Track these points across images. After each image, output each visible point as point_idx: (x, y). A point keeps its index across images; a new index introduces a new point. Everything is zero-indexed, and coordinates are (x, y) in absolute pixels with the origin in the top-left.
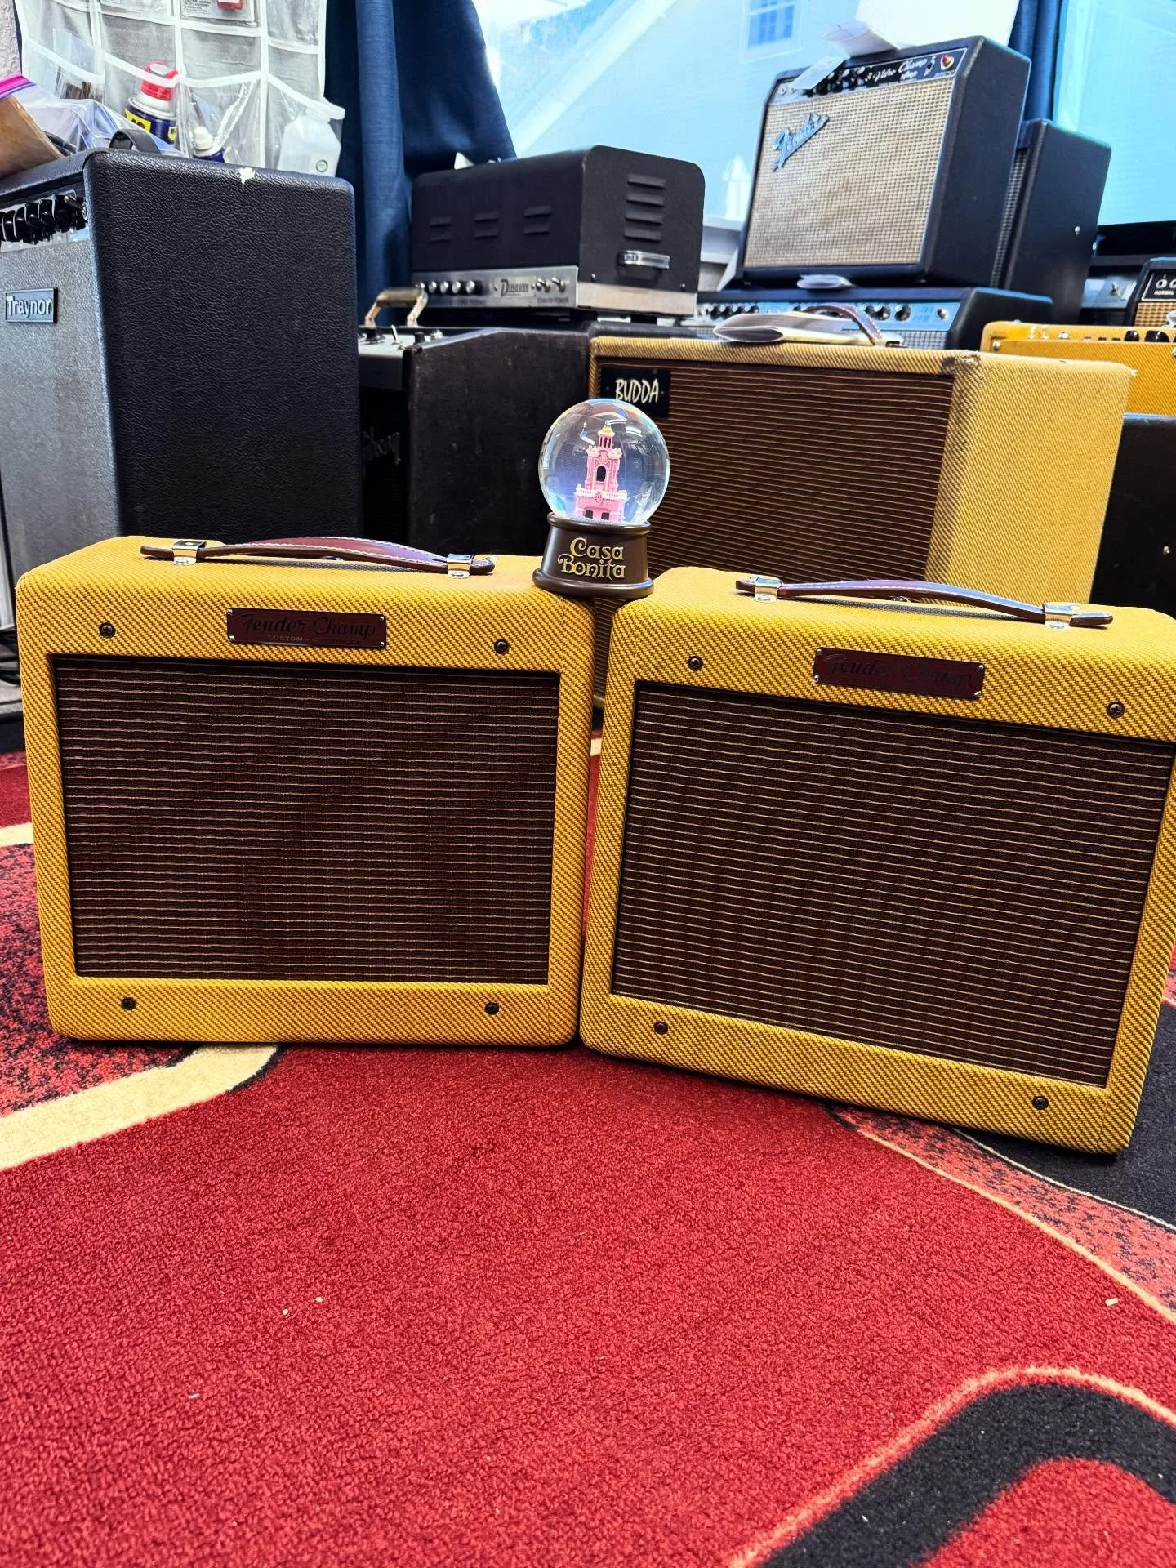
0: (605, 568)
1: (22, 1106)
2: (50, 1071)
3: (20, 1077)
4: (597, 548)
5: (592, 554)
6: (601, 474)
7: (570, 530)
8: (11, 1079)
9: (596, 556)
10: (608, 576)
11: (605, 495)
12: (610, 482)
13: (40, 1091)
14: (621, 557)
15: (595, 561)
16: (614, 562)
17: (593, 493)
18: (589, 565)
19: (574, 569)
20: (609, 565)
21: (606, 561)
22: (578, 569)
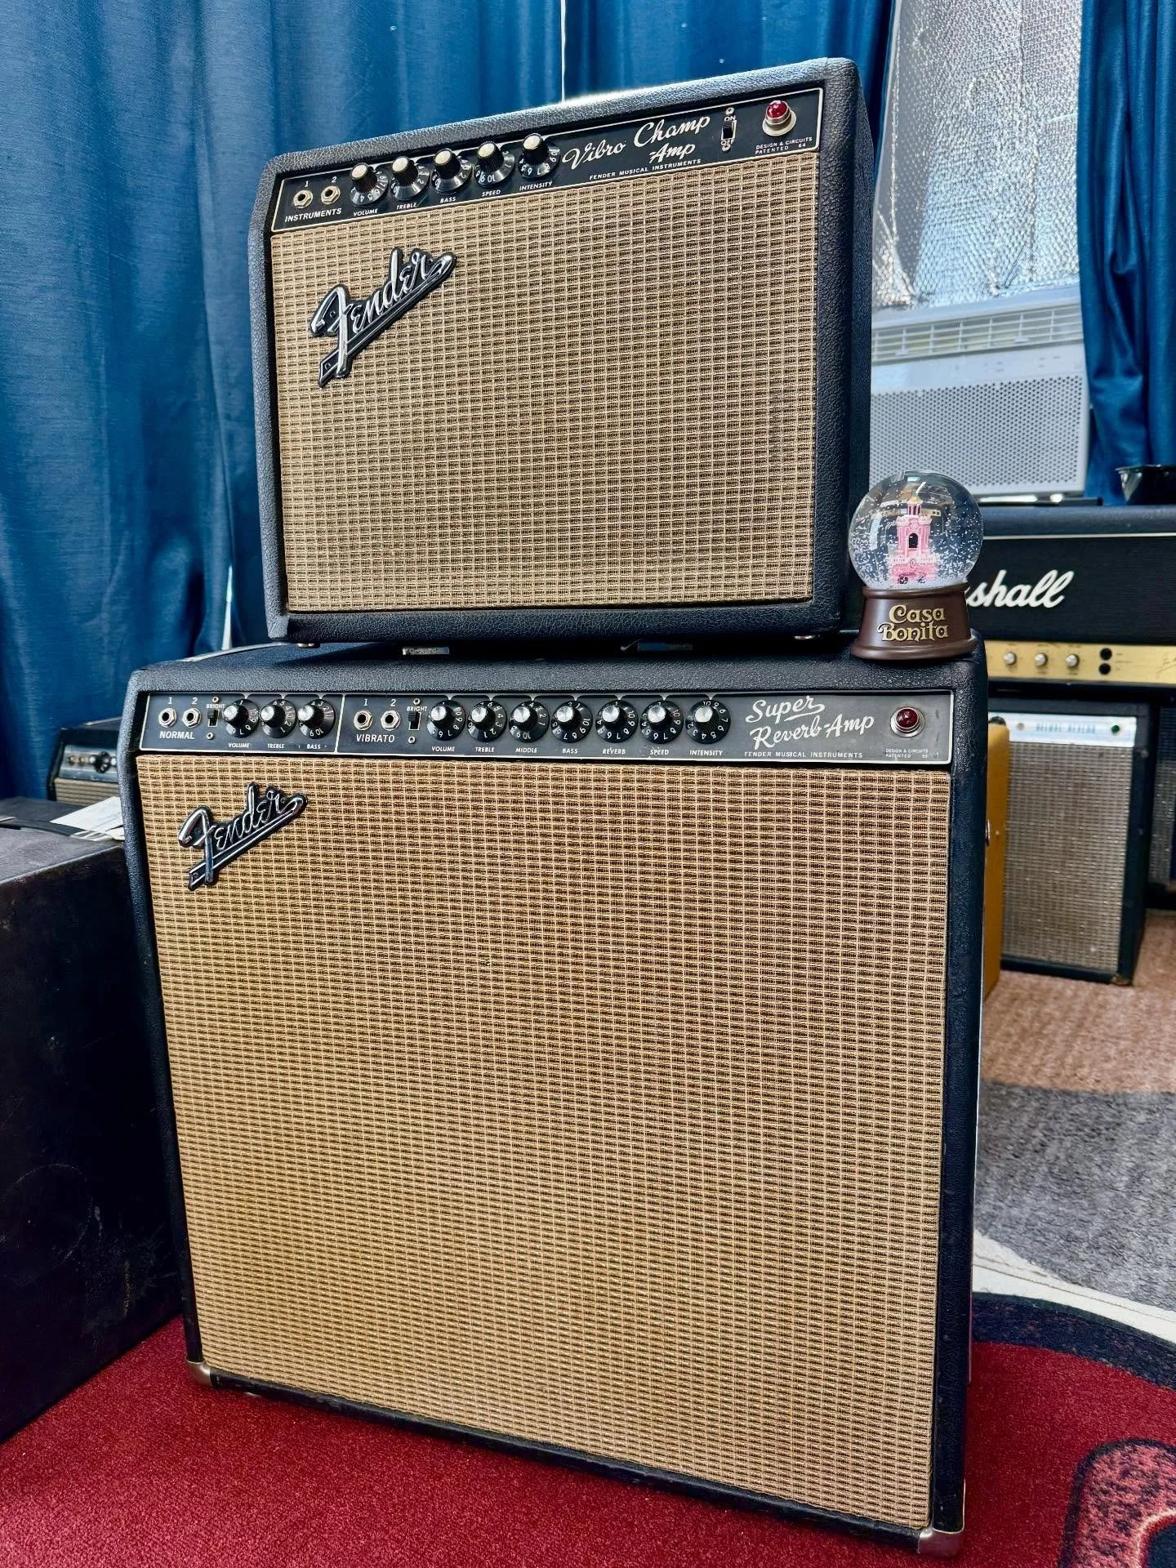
0: (927, 631)
4: (917, 612)
5: (912, 619)
6: (913, 542)
7: (895, 597)
9: (917, 620)
10: (931, 638)
11: (919, 560)
12: (924, 547)
14: (943, 618)
15: (917, 625)
17: (907, 561)
18: (910, 630)
19: (895, 635)
20: (931, 627)
21: (927, 624)
22: (900, 634)
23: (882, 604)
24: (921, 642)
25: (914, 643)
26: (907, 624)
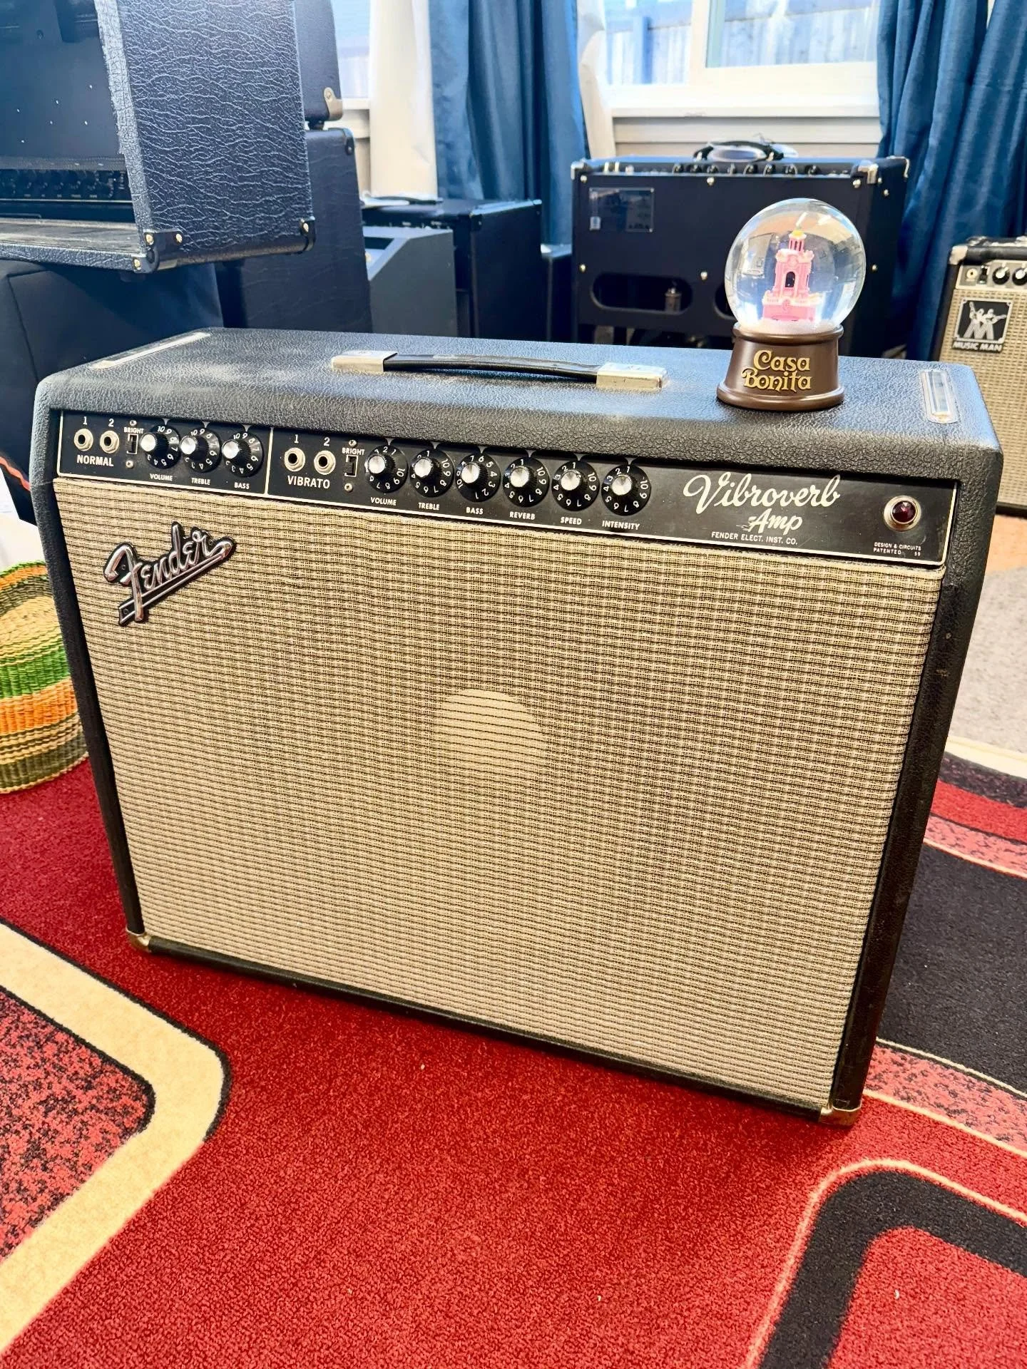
0: (790, 380)
1: (38, 1220)
2: (41, 1175)
3: (18, 1191)
4: (782, 359)
5: (776, 366)
6: (790, 280)
7: (762, 341)
8: (12, 1196)
9: (781, 368)
10: (793, 388)
11: (793, 302)
12: (800, 288)
13: (44, 1199)
14: (807, 368)
15: (780, 373)
16: (799, 373)
17: (781, 301)
18: (772, 378)
19: (756, 383)
20: (794, 377)
21: (790, 373)
22: (762, 382)
23: (749, 346)
24: (782, 392)
25: (774, 392)
26: (769, 372)
